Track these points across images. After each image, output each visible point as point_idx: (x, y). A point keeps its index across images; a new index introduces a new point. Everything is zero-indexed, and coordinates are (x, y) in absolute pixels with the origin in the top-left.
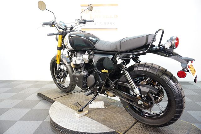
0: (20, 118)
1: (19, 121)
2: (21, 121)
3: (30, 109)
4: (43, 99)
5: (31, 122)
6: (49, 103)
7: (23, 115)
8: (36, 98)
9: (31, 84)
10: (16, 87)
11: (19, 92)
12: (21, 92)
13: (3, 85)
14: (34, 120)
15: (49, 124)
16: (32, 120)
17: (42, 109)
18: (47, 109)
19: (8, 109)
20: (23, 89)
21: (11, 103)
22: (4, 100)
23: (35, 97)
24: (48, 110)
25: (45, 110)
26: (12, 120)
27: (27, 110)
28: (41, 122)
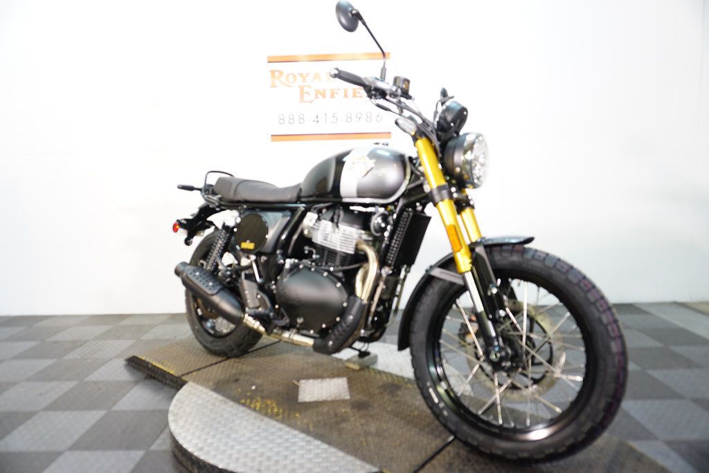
0: (70, 442)
1: (68, 453)
2: (77, 453)
3: (103, 413)
4: (146, 378)
5: (109, 453)
6: (167, 389)
7: (82, 432)
8: (123, 375)
9: (104, 328)
10: (53, 339)
11: (65, 355)
12: (70, 356)
13: (10, 331)
14: (119, 447)
15: (169, 457)
16: (109, 448)
17: (145, 412)
18: (159, 411)
19: (28, 416)
20: (76, 344)
21: (41, 394)
22: (15, 384)
23: (117, 371)
24: (165, 413)
25: (153, 412)
26: (44, 449)
27: (93, 417)
28: (140, 453)
